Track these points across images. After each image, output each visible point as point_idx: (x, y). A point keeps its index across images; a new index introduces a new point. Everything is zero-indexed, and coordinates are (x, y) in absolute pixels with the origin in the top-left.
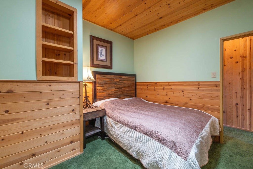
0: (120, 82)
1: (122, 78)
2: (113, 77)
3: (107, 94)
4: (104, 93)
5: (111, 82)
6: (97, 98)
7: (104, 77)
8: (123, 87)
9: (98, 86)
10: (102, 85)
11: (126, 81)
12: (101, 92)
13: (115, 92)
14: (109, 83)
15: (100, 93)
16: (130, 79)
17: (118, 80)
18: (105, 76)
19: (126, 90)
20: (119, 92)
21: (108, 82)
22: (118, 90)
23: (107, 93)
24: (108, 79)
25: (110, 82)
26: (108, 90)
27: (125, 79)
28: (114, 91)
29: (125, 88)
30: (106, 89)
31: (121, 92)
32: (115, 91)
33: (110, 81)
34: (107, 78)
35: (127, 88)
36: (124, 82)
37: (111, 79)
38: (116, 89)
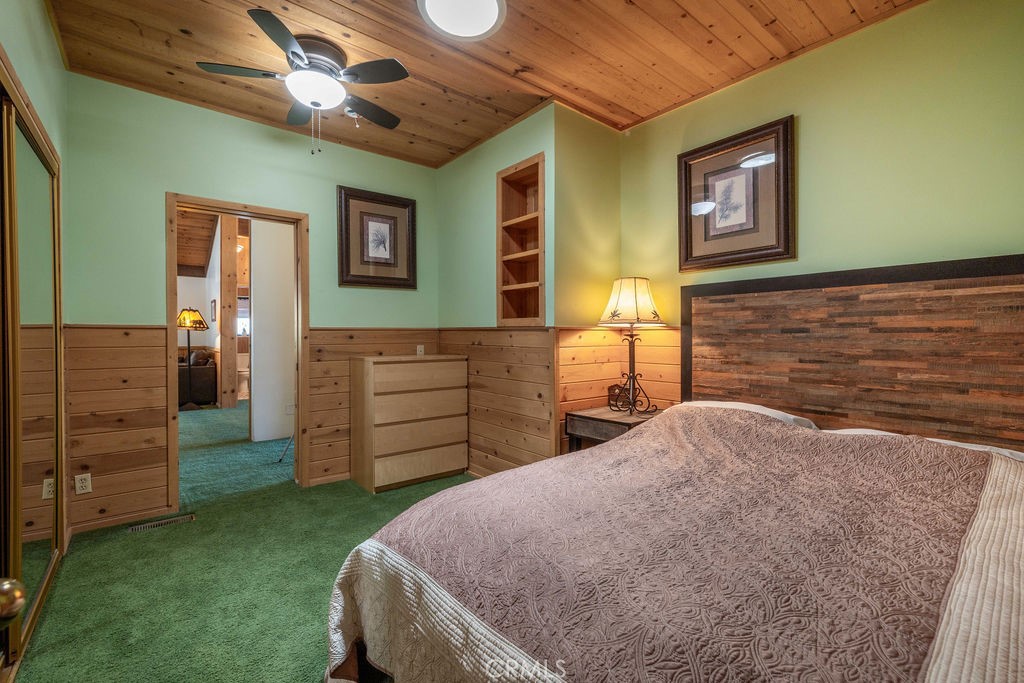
0: (841, 325)
1: (856, 297)
2: (778, 298)
3: (741, 380)
4: (725, 375)
5: (766, 326)
6: (694, 390)
7: (729, 305)
8: (864, 357)
9: (697, 345)
10: (717, 338)
11: (901, 317)
12: (712, 370)
13: (791, 379)
14: (757, 332)
15: (710, 373)
16: (958, 298)
17: (821, 314)
18: (732, 300)
19: (900, 376)
20: (830, 382)
21: (751, 326)
22: (818, 372)
23: (745, 377)
24: (748, 313)
25: (761, 326)
26: (747, 363)
27: (890, 301)
28: (787, 370)
29: (891, 364)
30: (735, 359)
31: (846, 385)
32: (796, 375)
33: (764, 323)
34: (744, 309)
35: (924, 365)
36: (883, 321)
37: (767, 314)
38: (801, 361)
